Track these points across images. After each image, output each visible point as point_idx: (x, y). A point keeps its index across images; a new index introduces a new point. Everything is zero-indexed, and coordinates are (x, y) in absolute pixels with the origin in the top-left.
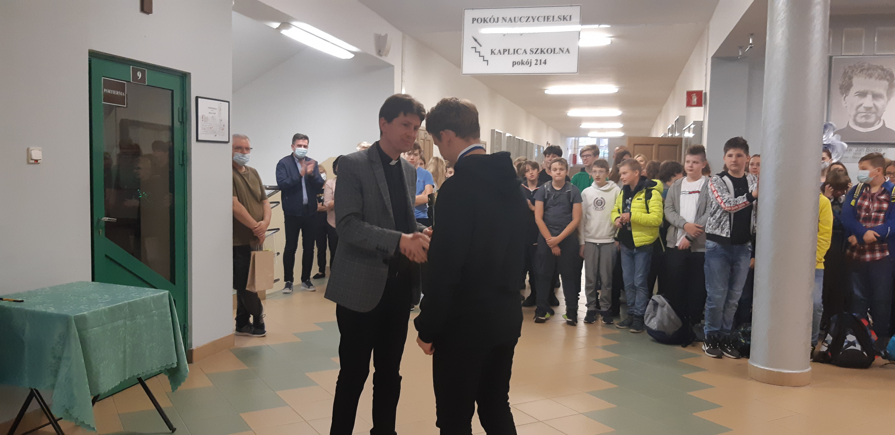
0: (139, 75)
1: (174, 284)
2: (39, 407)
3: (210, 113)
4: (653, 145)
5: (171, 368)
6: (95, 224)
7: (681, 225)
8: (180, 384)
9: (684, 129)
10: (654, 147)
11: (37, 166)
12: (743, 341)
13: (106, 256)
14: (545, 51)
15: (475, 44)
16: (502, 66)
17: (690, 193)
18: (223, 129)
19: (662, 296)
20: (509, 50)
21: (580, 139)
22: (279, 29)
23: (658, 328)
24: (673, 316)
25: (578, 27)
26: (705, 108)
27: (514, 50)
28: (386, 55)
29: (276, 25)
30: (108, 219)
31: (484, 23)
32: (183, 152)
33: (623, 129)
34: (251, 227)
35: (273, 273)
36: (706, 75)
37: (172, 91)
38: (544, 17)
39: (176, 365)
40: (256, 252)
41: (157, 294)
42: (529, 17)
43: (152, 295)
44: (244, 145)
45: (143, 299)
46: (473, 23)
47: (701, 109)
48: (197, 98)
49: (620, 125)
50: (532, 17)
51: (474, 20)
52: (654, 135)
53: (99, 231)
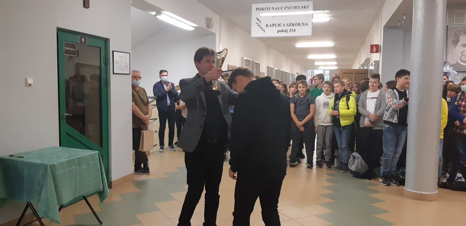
0: (83, 40)
1: (102, 148)
2: (32, 211)
3: (120, 59)
4: (353, 73)
5: (100, 191)
6: (61, 117)
7: (367, 115)
8: (104, 199)
9: (369, 65)
10: (353, 74)
11: (30, 87)
12: (401, 177)
13: (67, 133)
14: (295, 25)
15: (258, 22)
16: (272, 33)
17: (372, 98)
18: (127, 68)
19: (358, 153)
20: (275, 24)
21: (314, 70)
22: (155, 15)
23: (356, 169)
24: (364, 163)
25: (312, 12)
26: (380, 54)
27: (278, 24)
28: (211, 28)
29: (154, 13)
30: (68, 115)
31: (262, 10)
32: (106, 79)
33: (337, 65)
34: (142, 118)
35: (153, 142)
36: (381, 36)
37: (100, 48)
38: (294, 7)
39: (102, 190)
40: (144, 131)
41: (92, 153)
42: (286, 7)
43: (90, 154)
44: (138, 76)
45: (85, 156)
46: (256, 10)
47: (378, 54)
48: (113, 51)
49: (335, 63)
50: (288, 7)
51: (257, 9)
52: (353, 68)
53: (63, 121)
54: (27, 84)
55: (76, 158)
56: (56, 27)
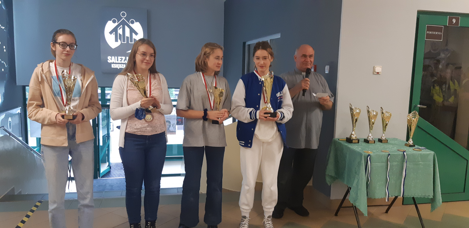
0: (454, 21)
6: (412, 108)
8: (434, 209)
11: (378, 75)
54: (374, 71)
56: (417, 10)
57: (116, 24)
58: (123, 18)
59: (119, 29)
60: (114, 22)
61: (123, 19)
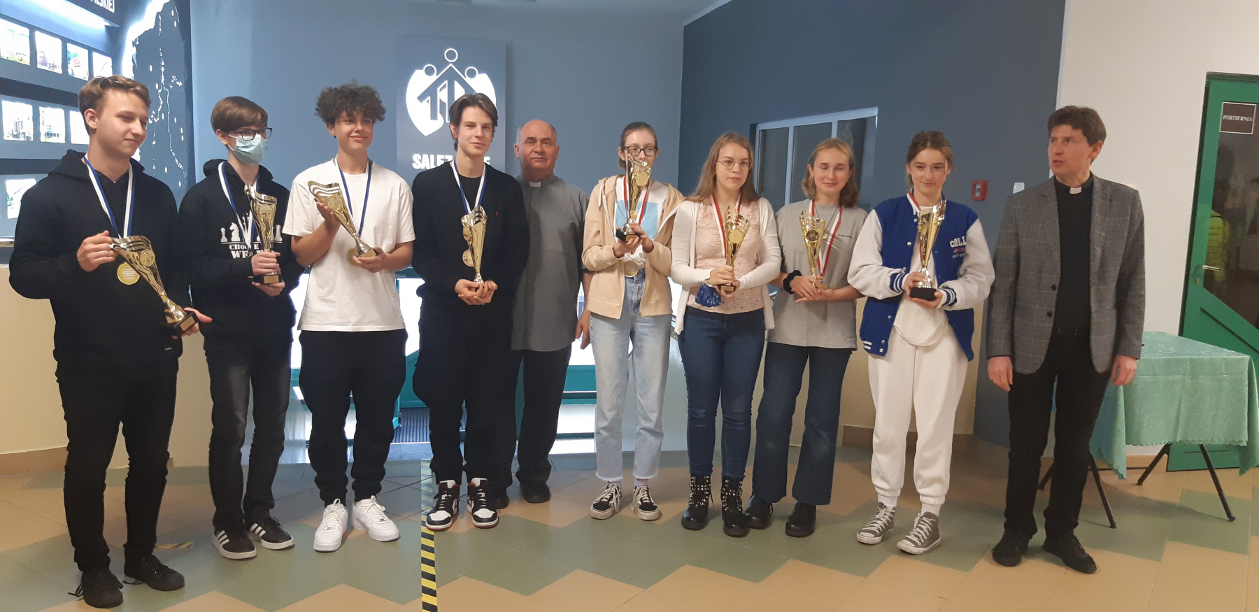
6: (1192, 271)
13: (1202, 309)
39: (1246, 445)
43: (1224, 357)
45: (1211, 359)
53: (1196, 281)
55: (1186, 359)
56: (1205, 74)
57: (434, 77)
58: (451, 65)
59: (441, 90)
60: (429, 72)
61: (451, 67)
